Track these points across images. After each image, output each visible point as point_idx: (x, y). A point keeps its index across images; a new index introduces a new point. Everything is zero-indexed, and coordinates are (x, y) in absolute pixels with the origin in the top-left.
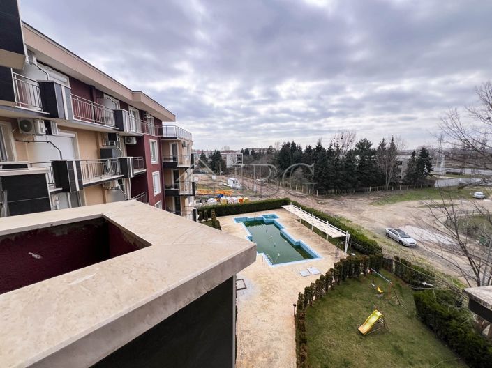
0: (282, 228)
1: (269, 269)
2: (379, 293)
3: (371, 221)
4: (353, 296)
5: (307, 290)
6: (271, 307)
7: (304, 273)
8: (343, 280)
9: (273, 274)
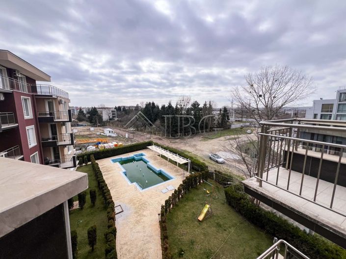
0: (148, 162)
1: (140, 193)
2: (208, 194)
3: (202, 151)
4: (194, 199)
5: (167, 202)
6: (142, 221)
7: (164, 191)
8: (188, 190)
9: (143, 196)
